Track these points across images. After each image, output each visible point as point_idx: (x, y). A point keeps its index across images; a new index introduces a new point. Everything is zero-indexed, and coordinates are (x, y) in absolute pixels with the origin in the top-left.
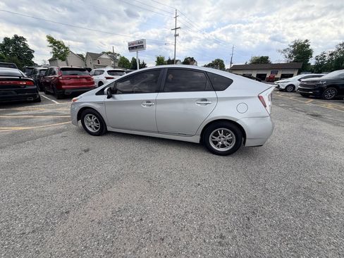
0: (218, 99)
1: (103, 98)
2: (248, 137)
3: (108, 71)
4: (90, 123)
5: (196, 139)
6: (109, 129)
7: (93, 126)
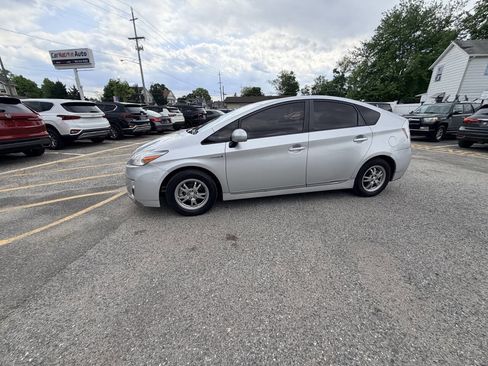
0: (373, 134)
2: (397, 170)
3: (63, 105)
4: (189, 195)
5: (350, 184)
6: (226, 197)
7: (193, 199)
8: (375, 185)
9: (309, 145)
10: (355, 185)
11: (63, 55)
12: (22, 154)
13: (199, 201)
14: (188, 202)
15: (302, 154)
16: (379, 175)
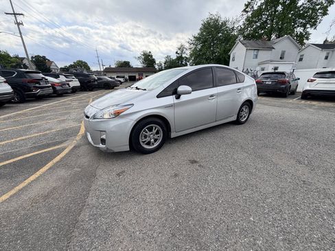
0: (244, 88)
1: (171, 100)
5: (234, 118)
6: (173, 135)
7: (152, 140)
9: (218, 95)
10: (237, 118)
13: (156, 140)
16: (246, 111)
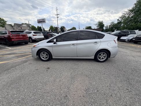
0: (101, 42)
1: (51, 44)
2: (111, 54)
3: (34, 32)
4: (44, 56)
6: (53, 57)
7: (45, 57)
8: (103, 59)
9: (77, 44)
10: (94, 58)
11: (40, 20)
12: (24, 43)
13: (46, 58)
14: (44, 58)
15: (75, 47)
16: (104, 55)
